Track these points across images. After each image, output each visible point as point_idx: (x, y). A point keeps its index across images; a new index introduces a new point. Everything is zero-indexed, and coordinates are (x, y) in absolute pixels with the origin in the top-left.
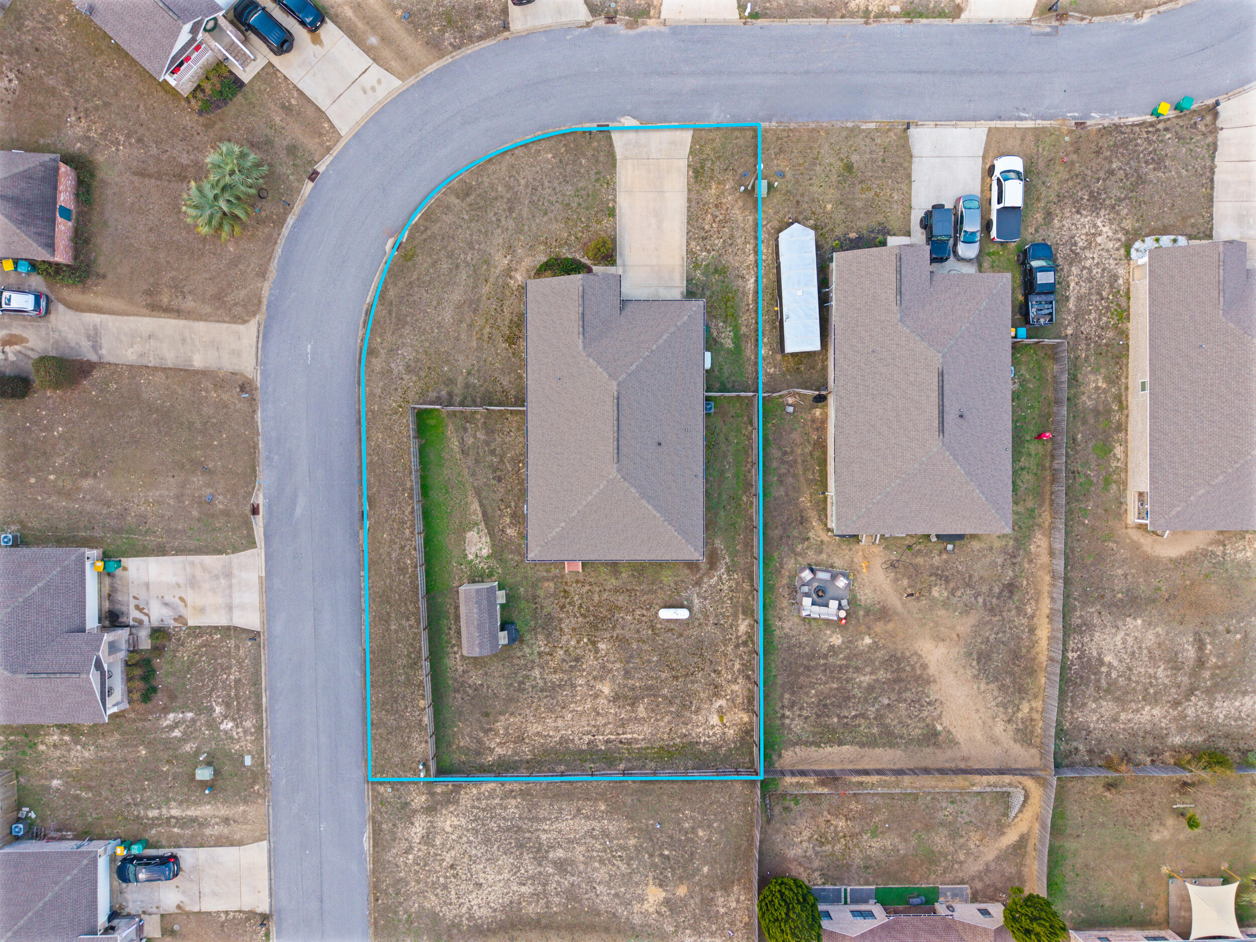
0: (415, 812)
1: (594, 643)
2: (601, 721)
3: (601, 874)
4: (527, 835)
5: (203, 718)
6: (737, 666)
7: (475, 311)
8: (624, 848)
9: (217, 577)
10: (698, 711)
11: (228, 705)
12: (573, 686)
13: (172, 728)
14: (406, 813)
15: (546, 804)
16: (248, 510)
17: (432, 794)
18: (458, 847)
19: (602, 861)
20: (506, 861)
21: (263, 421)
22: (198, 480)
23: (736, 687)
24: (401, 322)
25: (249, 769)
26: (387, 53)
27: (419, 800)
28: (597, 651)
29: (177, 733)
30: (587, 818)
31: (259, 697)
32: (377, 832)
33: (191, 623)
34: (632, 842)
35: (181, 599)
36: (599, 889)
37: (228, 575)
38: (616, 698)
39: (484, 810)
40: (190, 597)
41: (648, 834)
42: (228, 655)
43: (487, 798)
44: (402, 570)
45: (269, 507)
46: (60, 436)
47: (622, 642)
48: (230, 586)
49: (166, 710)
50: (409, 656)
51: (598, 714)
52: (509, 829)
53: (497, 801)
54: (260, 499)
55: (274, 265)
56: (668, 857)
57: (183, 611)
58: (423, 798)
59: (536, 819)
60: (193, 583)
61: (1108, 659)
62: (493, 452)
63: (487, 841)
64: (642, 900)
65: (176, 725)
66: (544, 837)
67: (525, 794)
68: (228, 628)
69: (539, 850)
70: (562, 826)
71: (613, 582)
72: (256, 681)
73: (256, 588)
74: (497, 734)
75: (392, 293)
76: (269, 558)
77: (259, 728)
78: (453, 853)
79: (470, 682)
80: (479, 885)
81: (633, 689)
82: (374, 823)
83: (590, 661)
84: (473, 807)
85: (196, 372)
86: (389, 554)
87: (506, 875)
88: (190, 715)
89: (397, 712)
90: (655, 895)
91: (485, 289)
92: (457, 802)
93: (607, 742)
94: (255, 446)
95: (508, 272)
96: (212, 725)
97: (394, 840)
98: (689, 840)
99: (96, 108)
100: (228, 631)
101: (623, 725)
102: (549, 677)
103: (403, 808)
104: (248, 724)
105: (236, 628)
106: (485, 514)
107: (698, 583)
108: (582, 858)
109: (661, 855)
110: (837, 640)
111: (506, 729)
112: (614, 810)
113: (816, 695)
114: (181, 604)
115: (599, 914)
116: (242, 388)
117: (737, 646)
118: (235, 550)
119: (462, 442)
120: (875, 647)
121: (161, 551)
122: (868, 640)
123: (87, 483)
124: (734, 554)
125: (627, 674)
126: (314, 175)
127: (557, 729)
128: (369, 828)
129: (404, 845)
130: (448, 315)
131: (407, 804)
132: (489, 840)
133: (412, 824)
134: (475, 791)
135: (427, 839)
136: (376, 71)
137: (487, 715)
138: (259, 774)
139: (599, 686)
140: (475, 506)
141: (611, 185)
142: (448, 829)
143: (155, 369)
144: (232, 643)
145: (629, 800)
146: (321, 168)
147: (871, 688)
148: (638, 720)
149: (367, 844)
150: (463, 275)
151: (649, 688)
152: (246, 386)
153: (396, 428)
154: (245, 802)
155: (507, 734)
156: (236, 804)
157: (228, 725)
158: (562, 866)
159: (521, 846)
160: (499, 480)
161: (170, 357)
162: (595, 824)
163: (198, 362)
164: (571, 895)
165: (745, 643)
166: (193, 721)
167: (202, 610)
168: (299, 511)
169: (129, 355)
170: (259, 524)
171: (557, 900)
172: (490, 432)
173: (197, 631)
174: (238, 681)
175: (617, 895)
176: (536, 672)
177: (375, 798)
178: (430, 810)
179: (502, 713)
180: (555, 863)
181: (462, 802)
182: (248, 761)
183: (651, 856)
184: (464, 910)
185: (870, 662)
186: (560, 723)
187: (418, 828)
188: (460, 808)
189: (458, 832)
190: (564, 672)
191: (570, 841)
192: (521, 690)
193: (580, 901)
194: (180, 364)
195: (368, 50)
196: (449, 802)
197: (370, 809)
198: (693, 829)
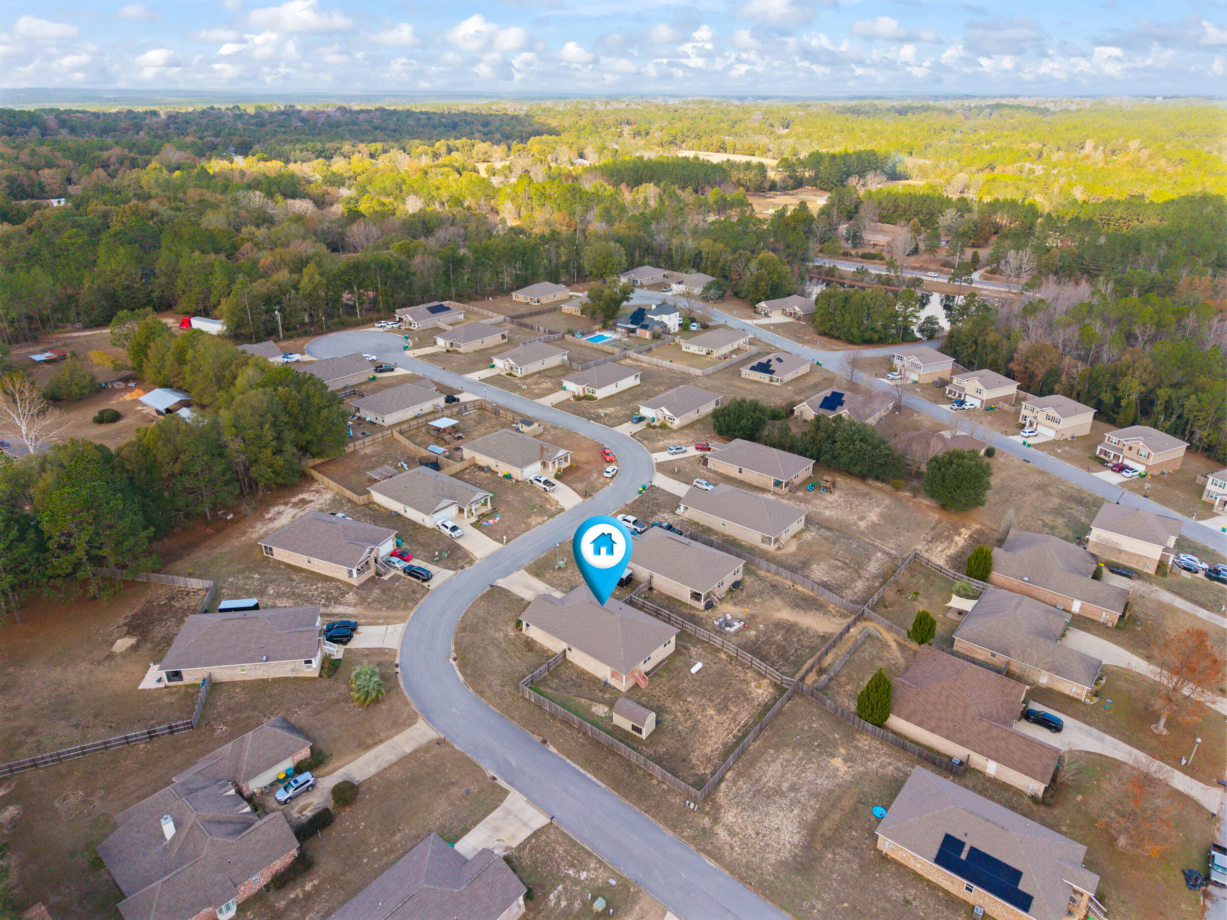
0: (711, 828)
1: (685, 701)
2: (726, 725)
3: (810, 776)
4: (764, 790)
5: (568, 882)
6: (740, 669)
7: (507, 653)
8: (802, 759)
9: (505, 818)
10: (750, 693)
11: (573, 866)
12: (699, 721)
13: (558, 903)
14: (707, 834)
15: (752, 771)
16: (491, 781)
17: (708, 813)
18: (747, 823)
19: (803, 772)
20: (772, 809)
21: (461, 747)
22: (454, 790)
23: (750, 675)
24: (482, 677)
25: (617, 885)
26: (389, 621)
27: (706, 822)
28: (690, 702)
29: (563, 903)
30: (773, 761)
31: (583, 848)
32: (709, 854)
33: (514, 846)
34: (801, 754)
35: (498, 840)
36: (819, 781)
37: (510, 813)
38: (719, 712)
39: (735, 797)
40: (501, 836)
41: (800, 745)
42: (547, 844)
43: (729, 792)
44: (583, 745)
45: (498, 772)
46: (365, 827)
47: (692, 693)
48: (516, 816)
49: (546, 896)
50: (626, 771)
51: (722, 724)
52: (755, 796)
53: (734, 789)
54: (491, 773)
55: (409, 698)
56: (819, 745)
57: (505, 844)
58: (706, 819)
59: (757, 781)
60: (496, 829)
61: (825, 579)
62: (567, 681)
63: (754, 809)
64: (837, 769)
65: (559, 900)
66: (771, 784)
67: (740, 775)
68: (535, 833)
69: (777, 792)
70: (769, 774)
71: (664, 680)
72: (574, 844)
73: (529, 806)
74: (698, 766)
75: (469, 672)
76: (520, 790)
77: (600, 862)
78: (749, 828)
79: (661, 753)
80: (778, 829)
81: (720, 704)
82: (702, 851)
83: (693, 708)
84: (730, 801)
85: (411, 754)
86: (570, 745)
87: (781, 814)
88: (560, 887)
89: (649, 796)
90: (837, 762)
91: (504, 645)
92: (721, 806)
93: (739, 731)
94: (467, 758)
95: (506, 635)
96: (576, 882)
97: (720, 849)
98: (815, 732)
99: (276, 709)
100: (536, 834)
101: (735, 720)
102: (687, 725)
103: (704, 832)
104: (592, 865)
105: (538, 830)
106: (590, 699)
107: (691, 657)
108: (795, 779)
109: (816, 746)
110: (753, 633)
111: (699, 760)
112: (777, 747)
113: (775, 654)
114: (501, 842)
115: (833, 791)
116: (438, 743)
117: (730, 663)
118: (502, 801)
119: (552, 688)
120: (766, 626)
121: (466, 831)
122: (762, 626)
123: (398, 837)
124: (689, 642)
125: (711, 701)
126: (397, 666)
127: (716, 743)
128: (703, 856)
129: (727, 847)
130: (499, 662)
131: (704, 828)
132: (754, 808)
133: (717, 834)
134: (721, 794)
135: (732, 834)
136: (391, 628)
137: (684, 760)
138: (625, 884)
139: (708, 713)
140: (583, 700)
141: (513, 594)
142: (734, 820)
143: (390, 767)
144: (544, 837)
145: (775, 739)
146: (397, 661)
147: (785, 639)
148: (737, 714)
149: (712, 864)
150: (490, 648)
151: (724, 699)
152: (440, 742)
153: (520, 705)
154: (635, 902)
155: (702, 762)
156: (632, 908)
157: (584, 875)
158: (793, 788)
159: (768, 797)
160: (580, 686)
161: (393, 758)
162: (779, 761)
163: (408, 750)
164: (813, 795)
165: (731, 660)
166: (565, 888)
167: (514, 836)
168: (513, 763)
169: (372, 770)
170: (501, 782)
171: (812, 802)
172: (558, 677)
173: (521, 847)
174: (565, 851)
175: (827, 777)
176: (680, 727)
177: (688, 840)
178: (716, 820)
179: (689, 755)
180: (790, 790)
181: (723, 803)
182: (613, 882)
183: (814, 751)
184: (788, 846)
185: (771, 631)
186: (714, 739)
187: (722, 834)
188: (726, 806)
189: (739, 817)
190: (689, 719)
191: (782, 777)
192: (684, 739)
193: (820, 794)
194: (400, 756)
195: (382, 624)
196: (718, 810)
197: (692, 847)
198: (811, 727)
